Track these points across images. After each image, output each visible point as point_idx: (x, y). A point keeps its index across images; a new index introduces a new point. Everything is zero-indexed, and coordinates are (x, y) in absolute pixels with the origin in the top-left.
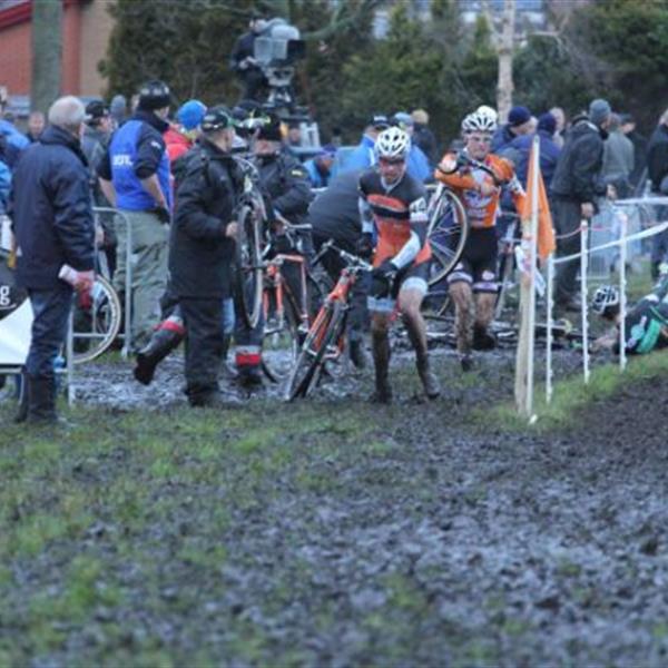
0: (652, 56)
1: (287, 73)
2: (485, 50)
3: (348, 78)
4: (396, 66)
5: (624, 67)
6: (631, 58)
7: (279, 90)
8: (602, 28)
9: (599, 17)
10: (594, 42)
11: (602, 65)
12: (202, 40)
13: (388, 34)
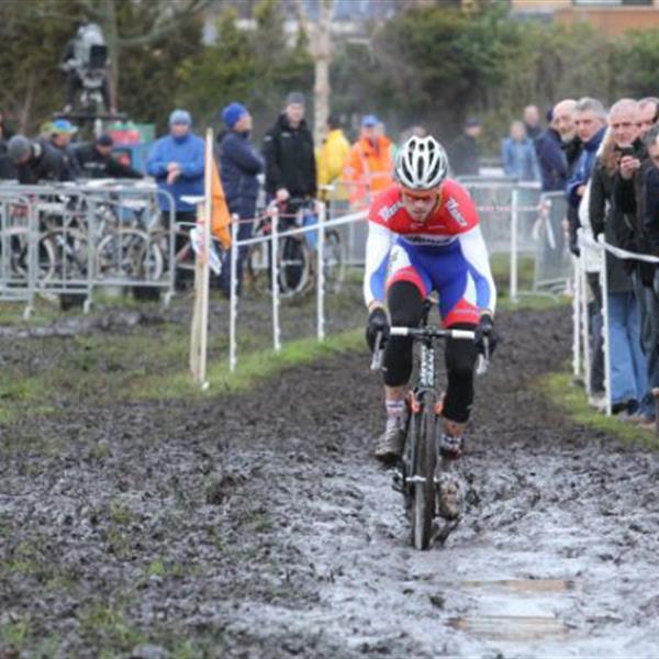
0: (457, 62)
1: (99, 75)
2: (304, 55)
3: (179, 80)
4: (223, 70)
5: (430, 72)
6: (435, 64)
7: (91, 91)
8: (410, 36)
9: (408, 27)
10: (402, 49)
11: (410, 70)
12: (47, 45)
13: (218, 40)
